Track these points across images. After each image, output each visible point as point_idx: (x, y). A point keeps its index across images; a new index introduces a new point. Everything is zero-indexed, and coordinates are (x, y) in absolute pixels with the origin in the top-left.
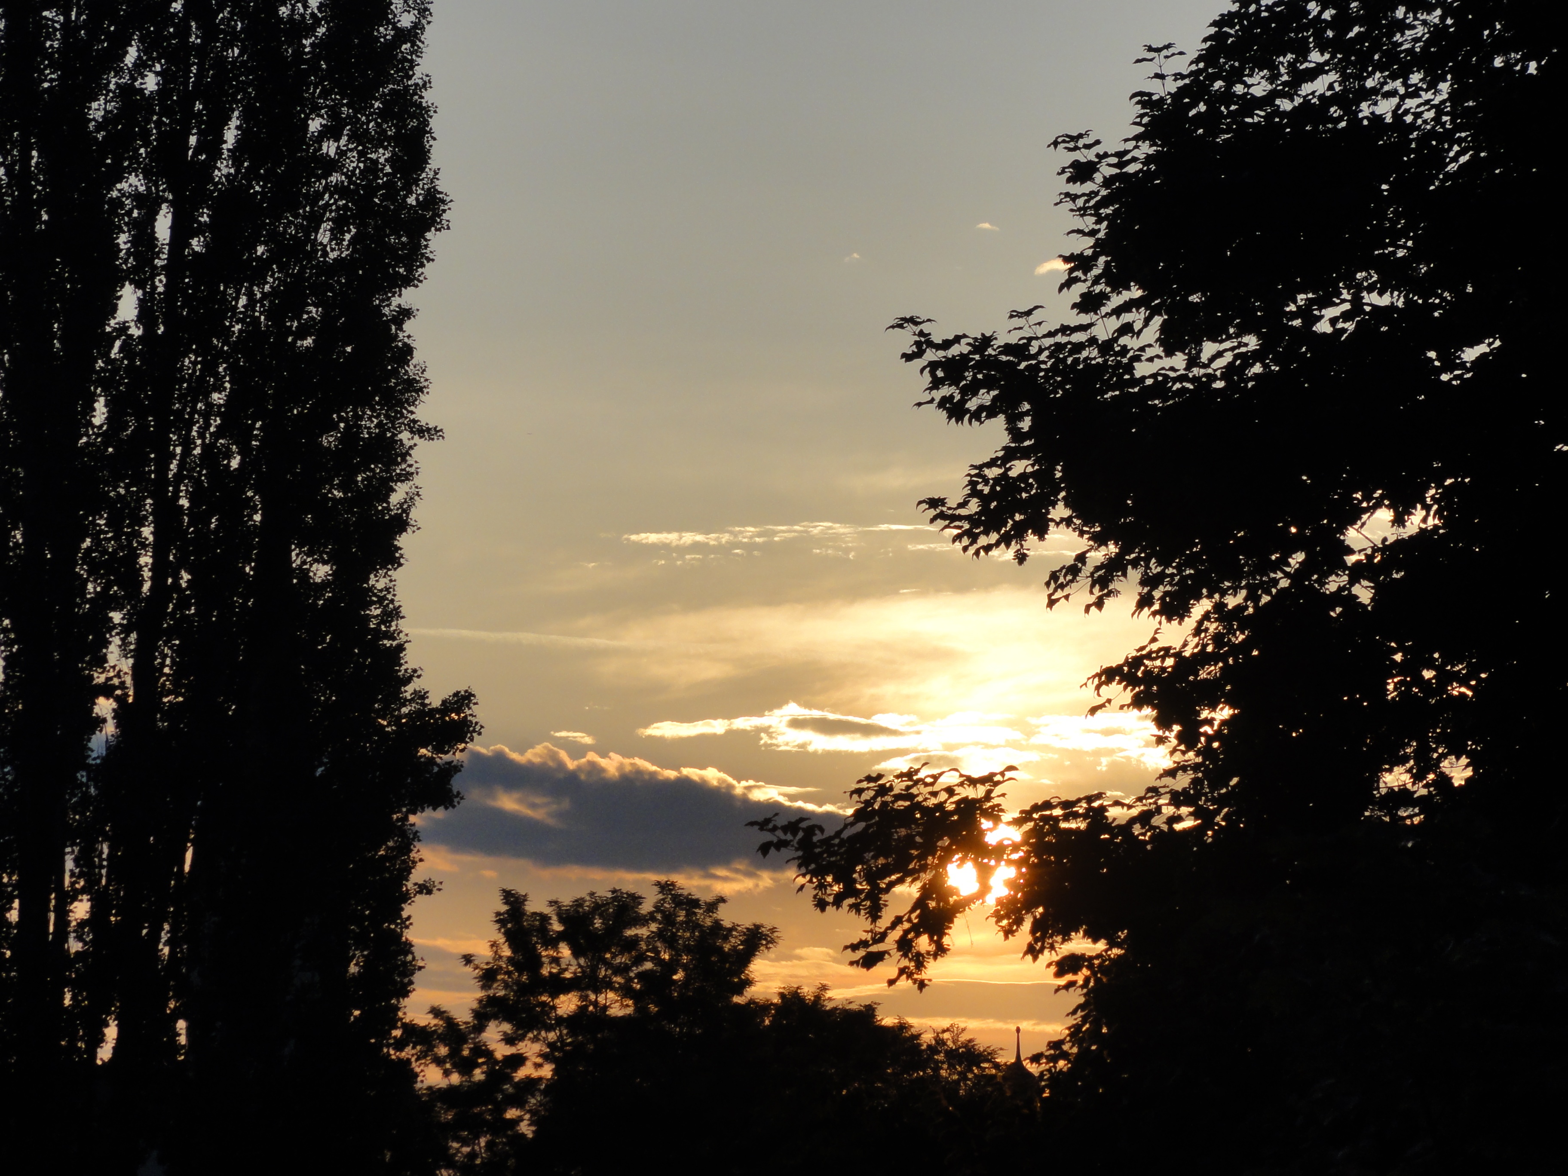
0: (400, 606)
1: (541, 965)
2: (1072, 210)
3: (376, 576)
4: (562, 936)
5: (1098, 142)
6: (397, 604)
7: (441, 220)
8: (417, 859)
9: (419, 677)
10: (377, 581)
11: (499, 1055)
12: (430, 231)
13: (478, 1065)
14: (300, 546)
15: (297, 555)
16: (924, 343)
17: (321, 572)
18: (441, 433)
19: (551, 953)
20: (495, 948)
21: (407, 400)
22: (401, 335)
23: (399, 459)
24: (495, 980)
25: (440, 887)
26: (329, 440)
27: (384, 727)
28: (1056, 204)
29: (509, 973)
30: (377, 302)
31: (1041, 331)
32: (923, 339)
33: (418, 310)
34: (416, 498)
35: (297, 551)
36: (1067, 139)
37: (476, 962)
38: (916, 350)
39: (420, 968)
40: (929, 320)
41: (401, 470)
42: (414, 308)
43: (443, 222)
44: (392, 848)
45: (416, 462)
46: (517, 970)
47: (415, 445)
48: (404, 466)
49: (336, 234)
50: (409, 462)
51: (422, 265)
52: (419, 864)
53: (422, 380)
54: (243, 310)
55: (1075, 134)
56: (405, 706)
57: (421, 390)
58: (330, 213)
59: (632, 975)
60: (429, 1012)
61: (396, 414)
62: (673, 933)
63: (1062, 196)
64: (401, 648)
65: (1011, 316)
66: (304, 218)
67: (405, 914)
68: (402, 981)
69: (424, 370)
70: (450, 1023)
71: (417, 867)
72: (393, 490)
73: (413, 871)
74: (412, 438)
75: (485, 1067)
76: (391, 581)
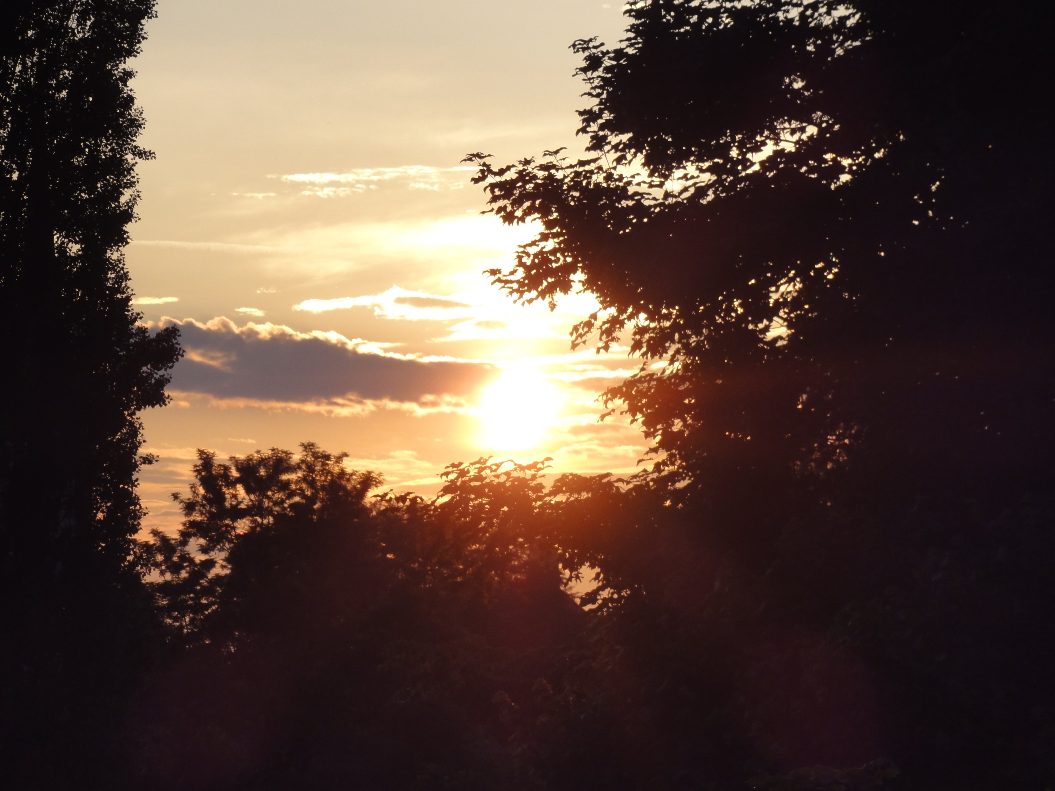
0: (128, 272)
1: (224, 499)
2: (584, 80)
3: (111, 251)
4: (238, 481)
5: (602, 44)
6: (126, 271)
7: (152, 11)
8: (142, 441)
9: (141, 318)
10: (112, 254)
11: (197, 561)
12: (144, 18)
13: (183, 568)
14: (59, 231)
15: (58, 238)
16: (486, 171)
17: (74, 248)
18: (153, 155)
19: (231, 491)
20: (193, 489)
21: (130, 132)
22: (126, 89)
23: (126, 172)
24: (193, 509)
25: (157, 459)
26: (78, 161)
27: (118, 352)
28: (574, 76)
29: (203, 506)
30: (110, 67)
31: (564, 164)
32: (485, 168)
33: (137, 72)
34: (138, 198)
35: (58, 235)
36: (582, 43)
37: (181, 498)
38: (481, 176)
39: (145, 514)
40: (489, 155)
41: (127, 180)
42: (134, 71)
43: (153, 12)
44: (125, 434)
45: (137, 174)
46: (209, 503)
47: (136, 163)
48: (129, 177)
49: (81, 21)
50: (133, 175)
51: (139, 42)
52: (143, 444)
53: (140, 119)
54: (19, 74)
55: (587, 39)
56: (132, 338)
57: (140, 126)
58: (77, 7)
59: (286, 505)
60: (151, 533)
61: (123, 142)
62: (313, 478)
63: (578, 70)
64: (128, 299)
65: (545, 155)
66: (59, 11)
67: (134, 478)
68: (133, 523)
69: (142, 113)
70: (164, 540)
71: (142, 446)
72: (122, 194)
73: (139, 448)
74: (134, 158)
75: (188, 569)
76: (121, 255)
